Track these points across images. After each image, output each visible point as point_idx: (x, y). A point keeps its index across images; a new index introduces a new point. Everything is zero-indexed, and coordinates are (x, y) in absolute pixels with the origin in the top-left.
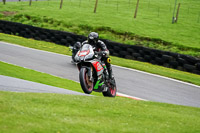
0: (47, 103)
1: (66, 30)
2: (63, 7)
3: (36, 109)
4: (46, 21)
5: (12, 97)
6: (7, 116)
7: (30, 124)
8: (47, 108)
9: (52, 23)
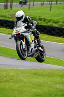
0: (44, 76)
1: (55, 25)
2: (52, 9)
3: (37, 80)
4: (41, 20)
5: (20, 72)
6: (17, 85)
7: (33, 90)
8: (45, 79)
9: (45, 21)
